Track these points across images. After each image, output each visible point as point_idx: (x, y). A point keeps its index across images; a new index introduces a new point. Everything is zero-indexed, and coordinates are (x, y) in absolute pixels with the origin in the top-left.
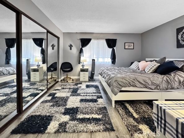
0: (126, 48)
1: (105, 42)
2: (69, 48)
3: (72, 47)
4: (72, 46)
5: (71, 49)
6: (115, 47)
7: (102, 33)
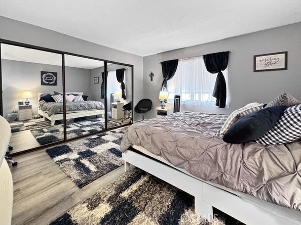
0: (257, 69)
1: (202, 61)
2: (150, 78)
3: (153, 77)
4: (153, 75)
5: (152, 80)
6: (223, 70)
7: (197, 45)
